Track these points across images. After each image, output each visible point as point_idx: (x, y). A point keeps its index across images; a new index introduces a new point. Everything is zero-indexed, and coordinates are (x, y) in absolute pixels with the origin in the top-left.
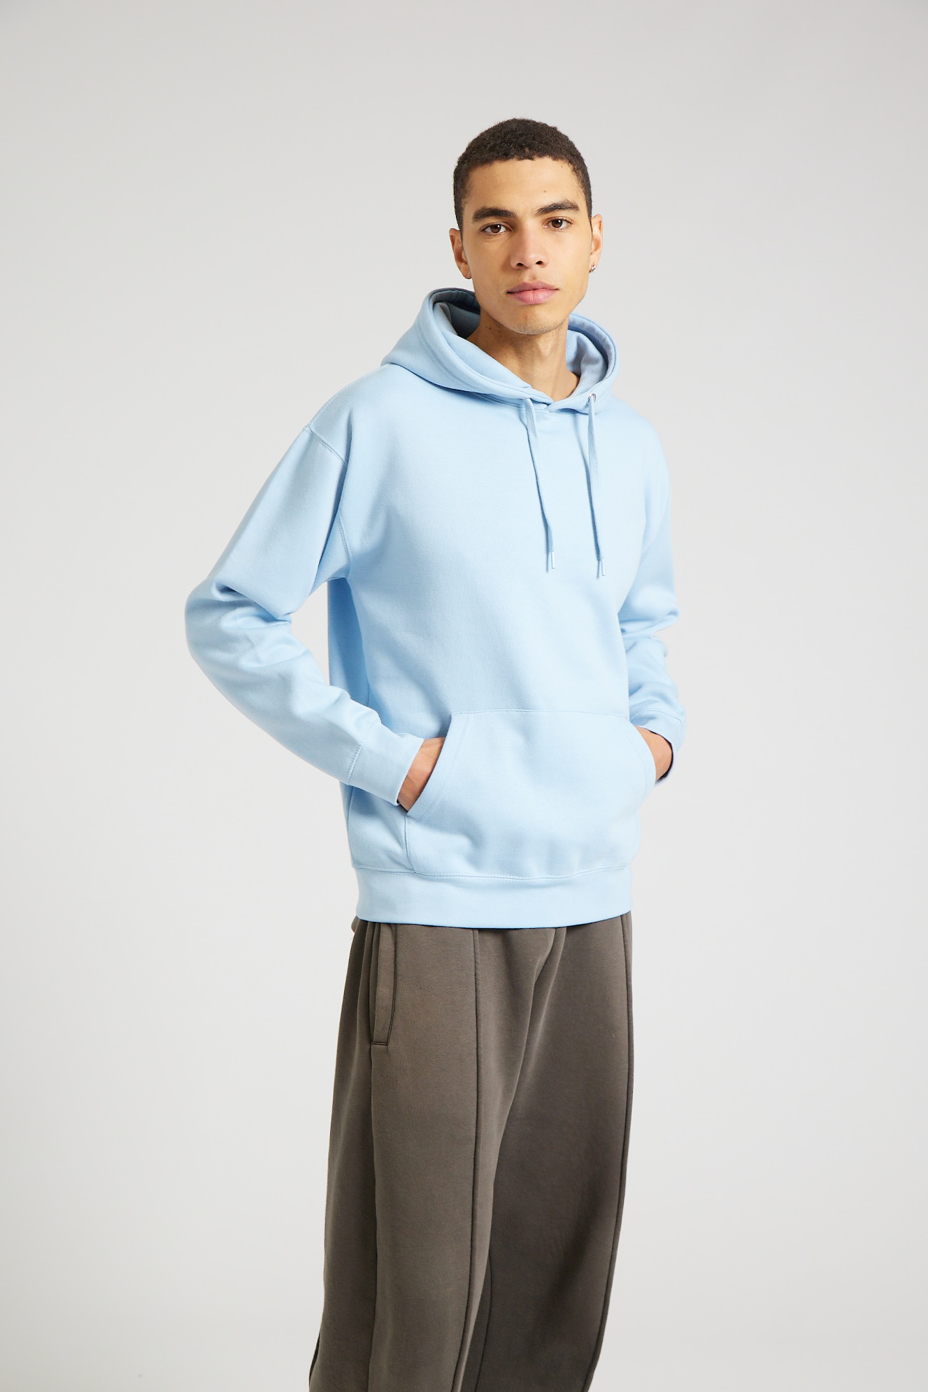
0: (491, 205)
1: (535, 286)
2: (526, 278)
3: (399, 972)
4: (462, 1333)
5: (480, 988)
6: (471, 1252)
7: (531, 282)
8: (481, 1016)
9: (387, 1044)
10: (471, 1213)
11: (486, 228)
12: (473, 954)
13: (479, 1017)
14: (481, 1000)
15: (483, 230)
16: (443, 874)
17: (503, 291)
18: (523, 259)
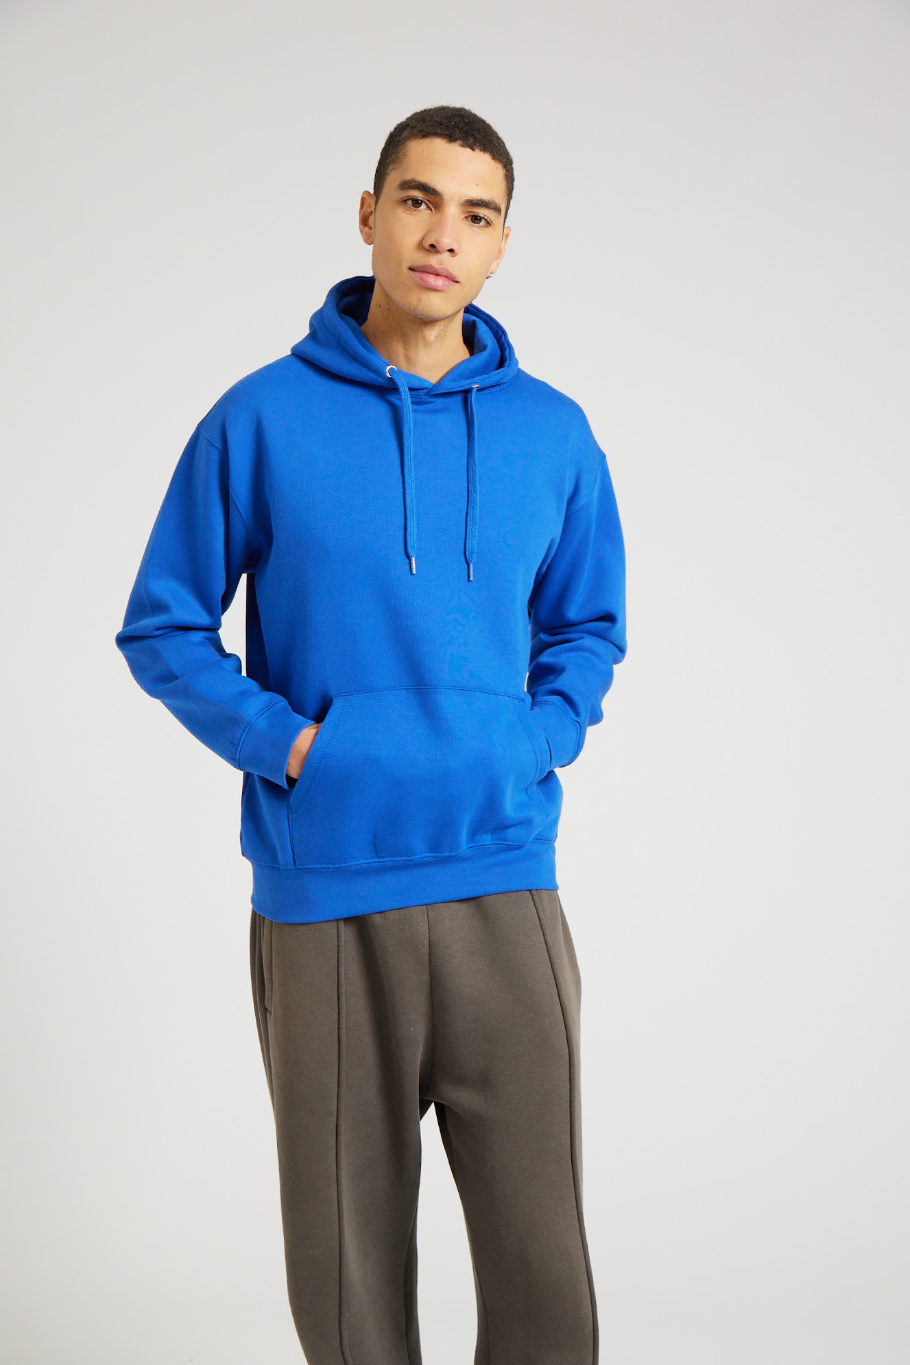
0: (422, 178)
1: (440, 271)
2: (434, 261)
7: (437, 267)
11: (410, 199)
15: (404, 201)
17: (405, 267)
18: (437, 242)
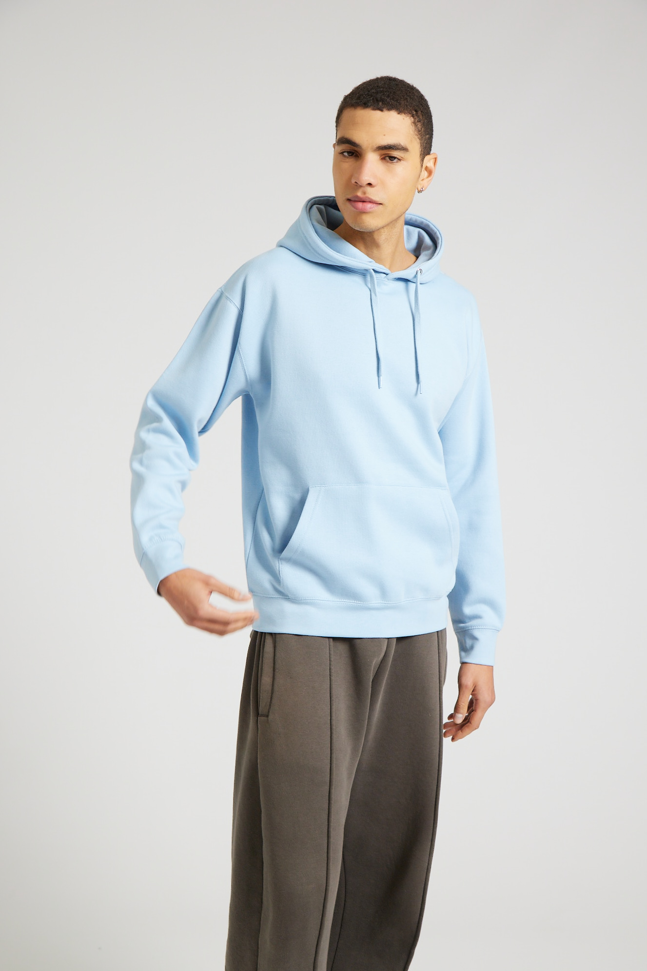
0: (347, 136)
1: (364, 199)
2: (360, 193)
3: (277, 666)
4: (321, 917)
5: (333, 678)
6: (327, 860)
7: (362, 196)
8: (334, 698)
9: (267, 716)
10: (327, 834)
11: (344, 152)
12: (329, 655)
13: (332, 698)
14: (333, 686)
15: (342, 153)
16: (307, 599)
18: (358, 179)
